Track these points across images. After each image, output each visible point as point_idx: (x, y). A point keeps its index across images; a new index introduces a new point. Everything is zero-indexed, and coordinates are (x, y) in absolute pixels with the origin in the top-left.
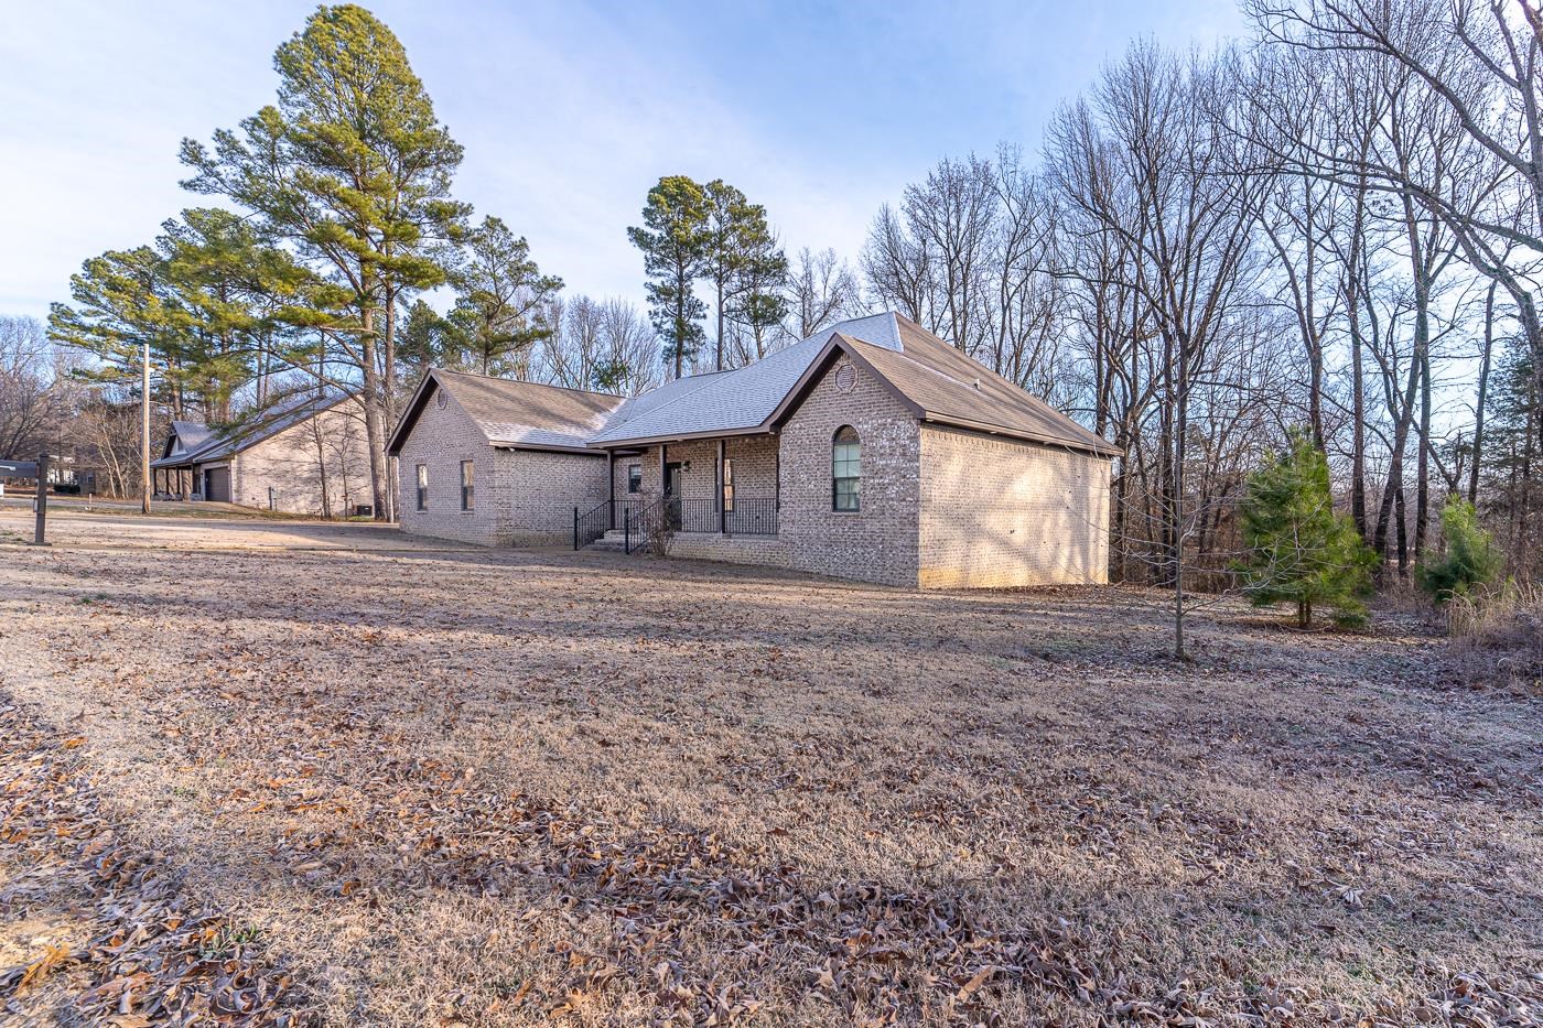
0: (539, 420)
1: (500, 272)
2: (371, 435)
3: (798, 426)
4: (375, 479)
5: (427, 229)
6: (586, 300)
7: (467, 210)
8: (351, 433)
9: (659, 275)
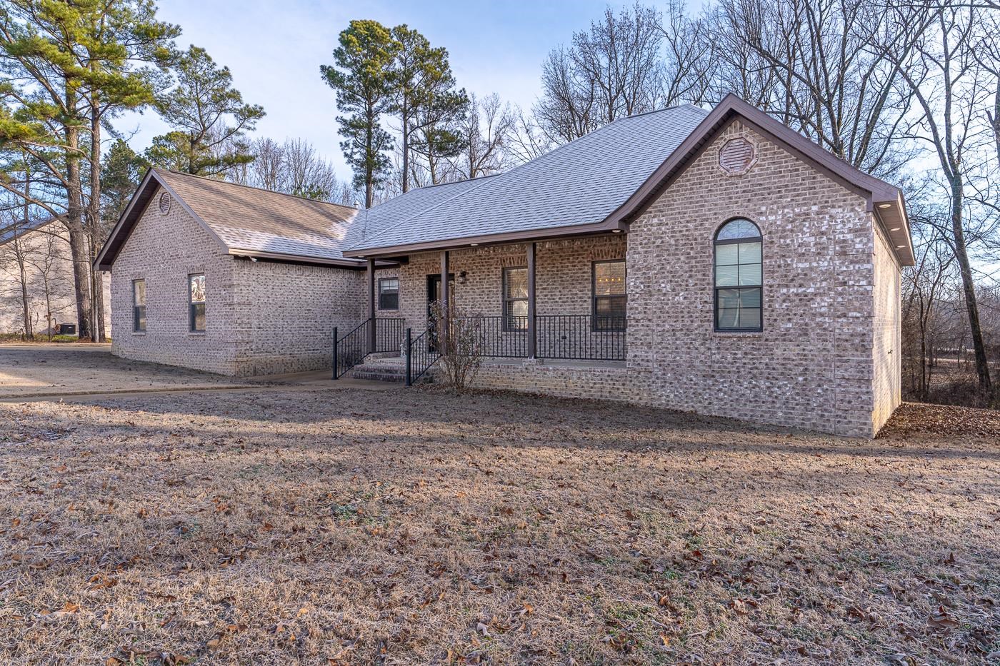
0: (279, 227)
1: (204, 99)
2: (75, 254)
3: (655, 221)
4: (80, 298)
5: (134, 52)
6: (269, 142)
7: (175, 32)
8: (55, 253)
9: (350, 110)
